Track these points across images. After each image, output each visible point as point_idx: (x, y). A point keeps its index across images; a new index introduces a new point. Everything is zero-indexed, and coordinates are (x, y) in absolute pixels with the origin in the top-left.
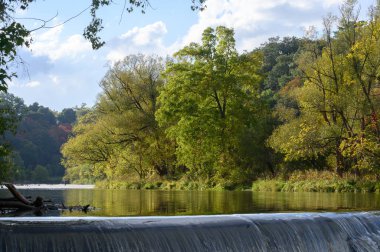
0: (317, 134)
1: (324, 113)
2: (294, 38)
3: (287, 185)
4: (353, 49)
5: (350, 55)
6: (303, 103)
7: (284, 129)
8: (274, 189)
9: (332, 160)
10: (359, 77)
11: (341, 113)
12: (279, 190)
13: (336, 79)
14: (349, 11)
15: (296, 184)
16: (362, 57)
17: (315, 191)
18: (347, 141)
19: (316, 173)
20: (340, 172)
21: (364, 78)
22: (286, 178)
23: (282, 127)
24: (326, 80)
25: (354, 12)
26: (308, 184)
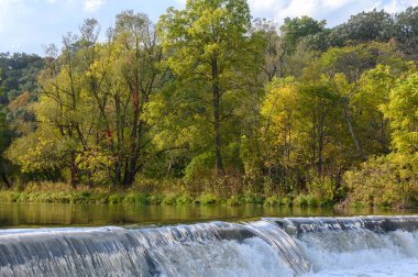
0: (54, 148)
1: (61, 127)
2: (24, 54)
3: (22, 196)
4: (91, 67)
5: (88, 74)
6: (41, 118)
7: (21, 142)
8: (9, 199)
9: (67, 173)
10: (96, 94)
11: (77, 128)
12: (15, 201)
13: (73, 96)
14: (89, 31)
15: (32, 195)
16: (99, 75)
17: (50, 202)
18: (83, 154)
19: (50, 184)
20: (75, 184)
21: (100, 95)
22: (21, 189)
23: (19, 140)
24: (64, 96)
25: (94, 33)
26: (43, 196)
